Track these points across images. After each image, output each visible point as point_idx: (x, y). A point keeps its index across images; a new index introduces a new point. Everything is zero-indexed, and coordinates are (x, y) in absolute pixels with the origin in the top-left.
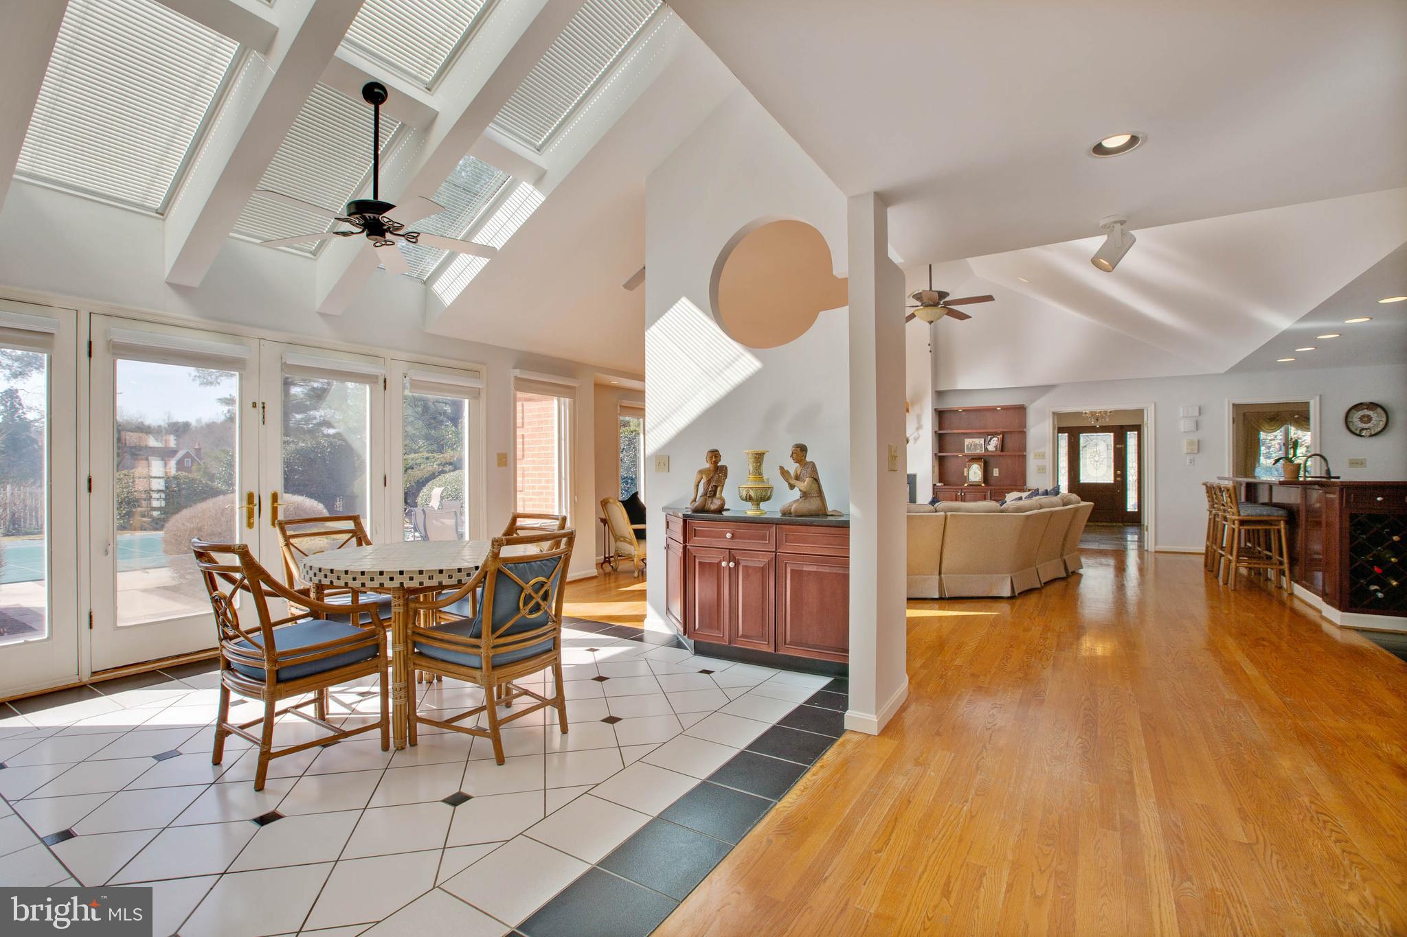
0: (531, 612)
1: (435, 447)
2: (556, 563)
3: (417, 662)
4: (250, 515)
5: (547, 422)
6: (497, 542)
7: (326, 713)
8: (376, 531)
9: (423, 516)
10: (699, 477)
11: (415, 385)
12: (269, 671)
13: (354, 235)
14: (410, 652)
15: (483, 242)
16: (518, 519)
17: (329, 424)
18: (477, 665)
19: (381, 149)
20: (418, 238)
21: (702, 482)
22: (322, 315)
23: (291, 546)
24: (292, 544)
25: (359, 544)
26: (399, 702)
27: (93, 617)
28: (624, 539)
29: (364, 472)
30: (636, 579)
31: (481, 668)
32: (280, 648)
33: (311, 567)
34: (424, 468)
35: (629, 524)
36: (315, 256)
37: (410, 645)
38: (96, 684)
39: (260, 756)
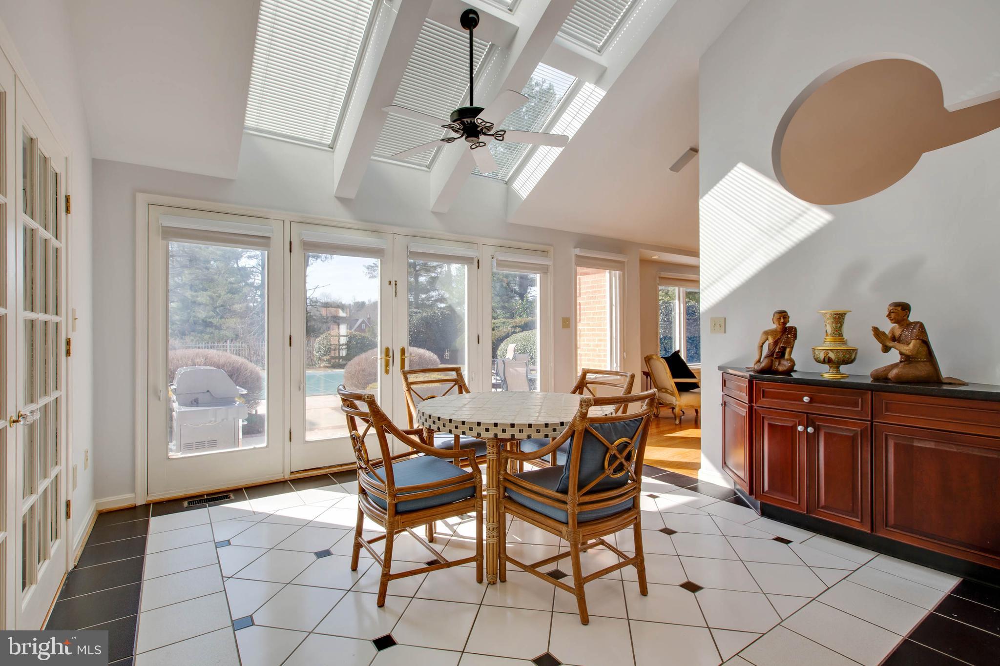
0: (616, 471)
1: (508, 315)
2: (638, 423)
3: (508, 506)
4: (387, 365)
5: (600, 292)
6: (586, 402)
7: (434, 532)
8: (472, 378)
9: (503, 365)
10: (764, 337)
11: (500, 264)
12: (389, 504)
13: (456, 140)
14: (501, 496)
15: (558, 131)
16: (588, 374)
17: (442, 300)
18: (563, 519)
19: (475, 72)
20: (504, 136)
21: (767, 342)
22: (434, 213)
23: (411, 391)
24: (412, 389)
25: (461, 392)
26: (491, 541)
27: (292, 433)
28: (666, 391)
29: (463, 332)
30: (677, 427)
31: (567, 523)
32: (398, 485)
33: (423, 413)
34: (502, 330)
35: (671, 378)
36: (429, 169)
37: (502, 490)
38: (292, 481)
39: (381, 576)
